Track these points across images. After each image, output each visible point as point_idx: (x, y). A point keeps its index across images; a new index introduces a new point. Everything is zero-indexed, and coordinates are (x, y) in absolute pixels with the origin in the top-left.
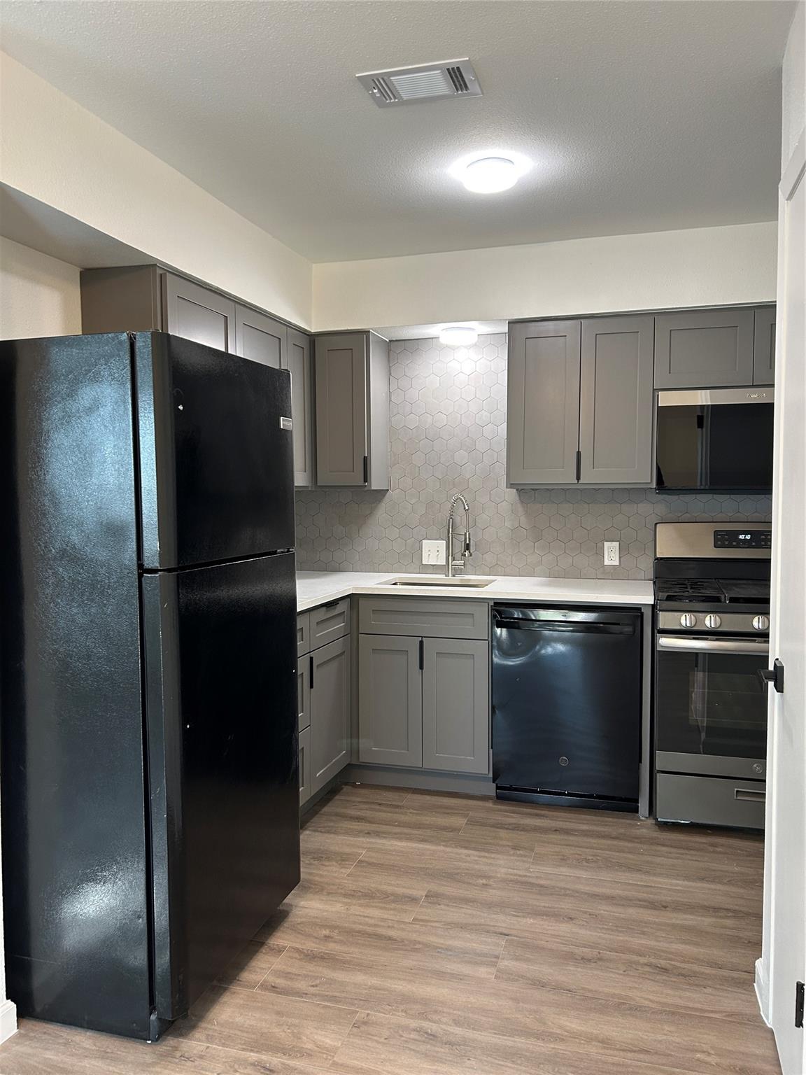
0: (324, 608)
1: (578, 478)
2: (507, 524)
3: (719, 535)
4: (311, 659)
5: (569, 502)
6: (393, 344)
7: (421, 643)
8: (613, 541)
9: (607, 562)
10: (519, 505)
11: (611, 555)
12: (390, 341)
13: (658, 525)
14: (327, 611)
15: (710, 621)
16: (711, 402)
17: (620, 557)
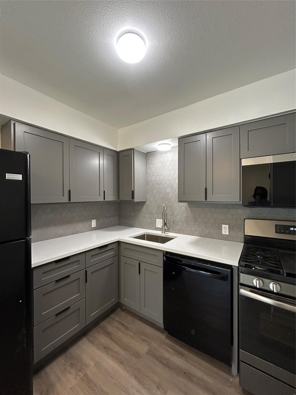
0: (98, 249)
1: (206, 199)
2: (184, 215)
3: (278, 227)
4: (86, 271)
5: (207, 207)
6: (148, 154)
7: (139, 263)
8: (226, 224)
9: (223, 233)
10: (188, 208)
11: (225, 230)
12: (147, 153)
13: (246, 220)
14: (99, 250)
15: (272, 286)
16: (273, 162)
17: (229, 232)
